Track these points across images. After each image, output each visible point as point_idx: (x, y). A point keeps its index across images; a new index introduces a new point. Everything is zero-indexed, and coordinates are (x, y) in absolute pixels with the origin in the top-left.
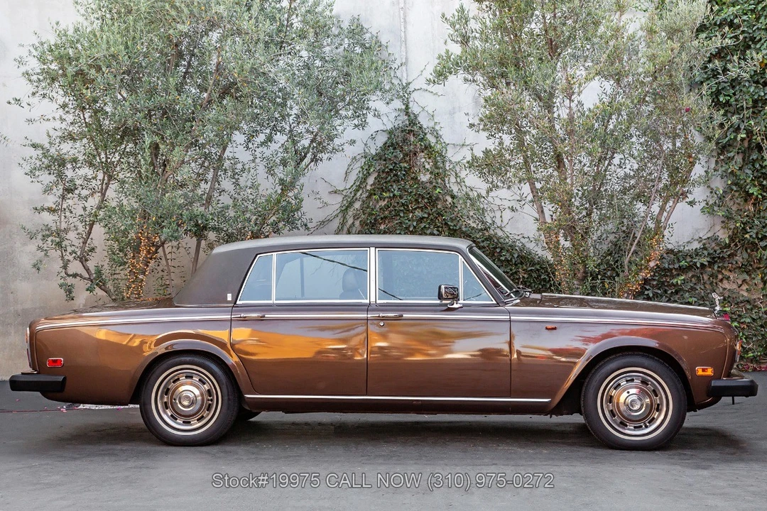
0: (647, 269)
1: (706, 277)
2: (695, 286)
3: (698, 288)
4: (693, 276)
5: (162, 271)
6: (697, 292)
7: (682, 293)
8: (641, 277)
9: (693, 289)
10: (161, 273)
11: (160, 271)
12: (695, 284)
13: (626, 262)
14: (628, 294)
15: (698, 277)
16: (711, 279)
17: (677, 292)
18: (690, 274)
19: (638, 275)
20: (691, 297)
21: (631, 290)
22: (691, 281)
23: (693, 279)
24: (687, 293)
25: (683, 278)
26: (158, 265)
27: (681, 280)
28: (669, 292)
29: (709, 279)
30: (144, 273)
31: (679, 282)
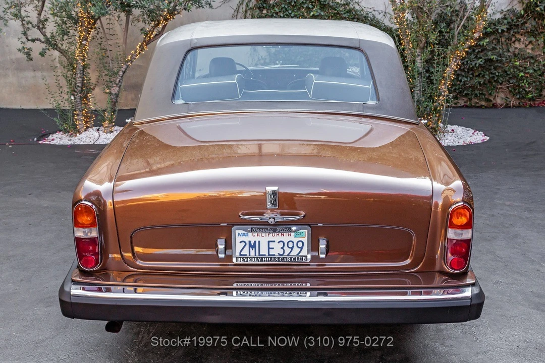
0: (472, 39)
1: (503, 40)
2: (496, 47)
3: (498, 48)
4: (494, 39)
5: (101, 38)
6: (497, 51)
7: (485, 52)
8: (467, 45)
9: (494, 49)
10: (100, 40)
11: (99, 39)
12: (495, 45)
13: (456, 33)
14: (456, 58)
15: (499, 40)
16: (507, 41)
17: (482, 51)
18: (492, 37)
19: (465, 44)
20: (492, 55)
21: (458, 56)
22: (493, 43)
23: (494, 41)
24: (490, 52)
25: (488, 40)
26: (98, 34)
27: (486, 42)
28: (476, 51)
29: (506, 41)
30: (86, 39)
31: (485, 44)
